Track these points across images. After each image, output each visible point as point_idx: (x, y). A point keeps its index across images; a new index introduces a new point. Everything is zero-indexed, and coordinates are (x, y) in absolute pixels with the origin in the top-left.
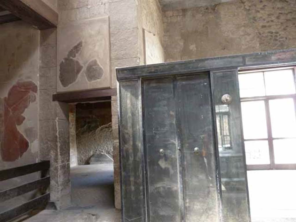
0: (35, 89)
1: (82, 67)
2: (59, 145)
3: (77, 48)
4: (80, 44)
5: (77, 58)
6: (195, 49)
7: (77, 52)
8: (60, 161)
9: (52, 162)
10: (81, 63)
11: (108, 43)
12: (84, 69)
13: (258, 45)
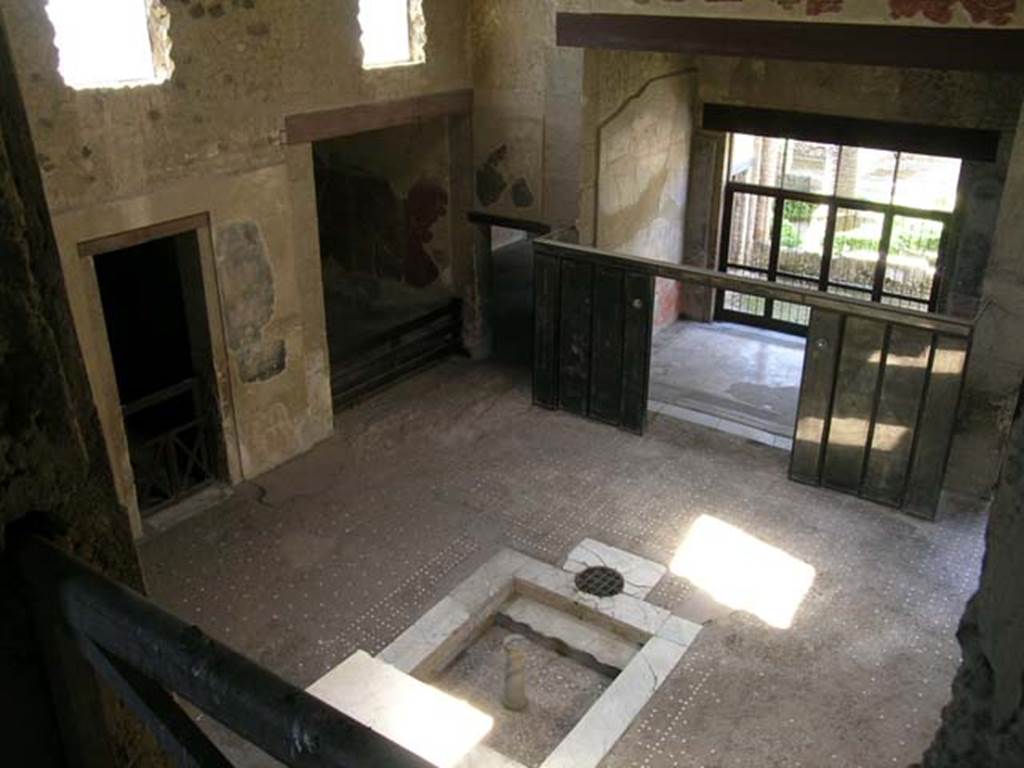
0: (443, 197)
1: (505, 185)
2: (476, 280)
3: (501, 153)
4: (504, 148)
5: (500, 168)
6: (763, 72)
7: (501, 158)
8: (478, 299)
9: (468, 300)
10: (505, 176)
11: (540, 159)
12: (509, 187)
13: (897, 90)
